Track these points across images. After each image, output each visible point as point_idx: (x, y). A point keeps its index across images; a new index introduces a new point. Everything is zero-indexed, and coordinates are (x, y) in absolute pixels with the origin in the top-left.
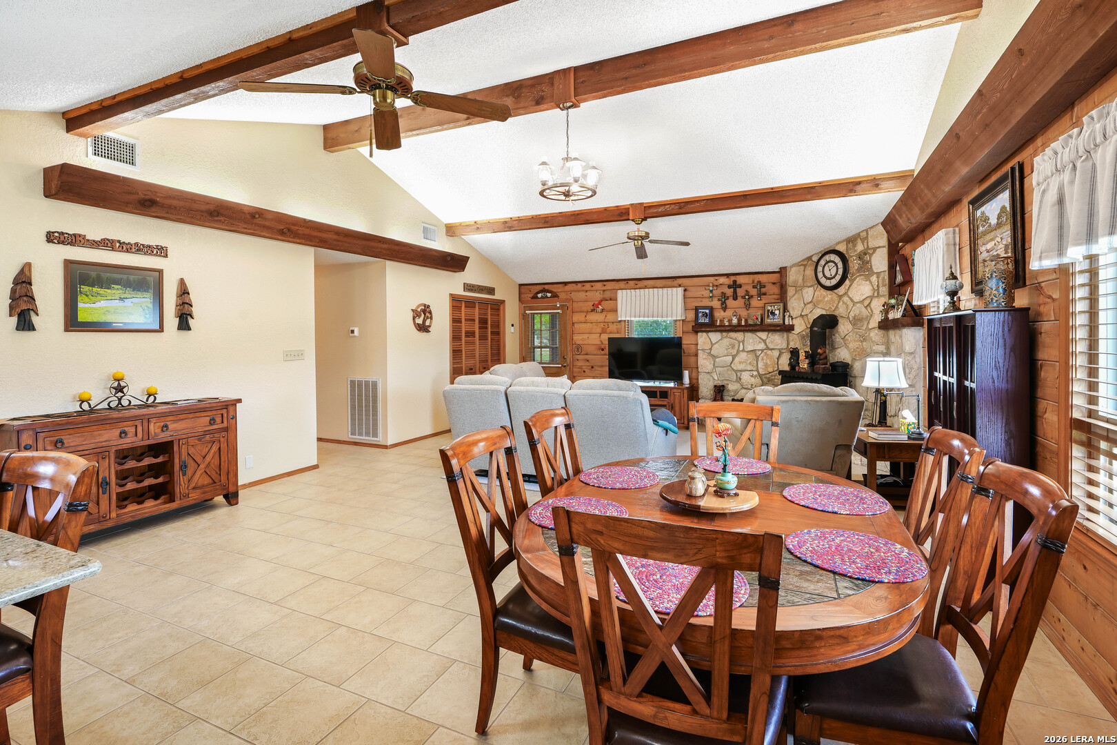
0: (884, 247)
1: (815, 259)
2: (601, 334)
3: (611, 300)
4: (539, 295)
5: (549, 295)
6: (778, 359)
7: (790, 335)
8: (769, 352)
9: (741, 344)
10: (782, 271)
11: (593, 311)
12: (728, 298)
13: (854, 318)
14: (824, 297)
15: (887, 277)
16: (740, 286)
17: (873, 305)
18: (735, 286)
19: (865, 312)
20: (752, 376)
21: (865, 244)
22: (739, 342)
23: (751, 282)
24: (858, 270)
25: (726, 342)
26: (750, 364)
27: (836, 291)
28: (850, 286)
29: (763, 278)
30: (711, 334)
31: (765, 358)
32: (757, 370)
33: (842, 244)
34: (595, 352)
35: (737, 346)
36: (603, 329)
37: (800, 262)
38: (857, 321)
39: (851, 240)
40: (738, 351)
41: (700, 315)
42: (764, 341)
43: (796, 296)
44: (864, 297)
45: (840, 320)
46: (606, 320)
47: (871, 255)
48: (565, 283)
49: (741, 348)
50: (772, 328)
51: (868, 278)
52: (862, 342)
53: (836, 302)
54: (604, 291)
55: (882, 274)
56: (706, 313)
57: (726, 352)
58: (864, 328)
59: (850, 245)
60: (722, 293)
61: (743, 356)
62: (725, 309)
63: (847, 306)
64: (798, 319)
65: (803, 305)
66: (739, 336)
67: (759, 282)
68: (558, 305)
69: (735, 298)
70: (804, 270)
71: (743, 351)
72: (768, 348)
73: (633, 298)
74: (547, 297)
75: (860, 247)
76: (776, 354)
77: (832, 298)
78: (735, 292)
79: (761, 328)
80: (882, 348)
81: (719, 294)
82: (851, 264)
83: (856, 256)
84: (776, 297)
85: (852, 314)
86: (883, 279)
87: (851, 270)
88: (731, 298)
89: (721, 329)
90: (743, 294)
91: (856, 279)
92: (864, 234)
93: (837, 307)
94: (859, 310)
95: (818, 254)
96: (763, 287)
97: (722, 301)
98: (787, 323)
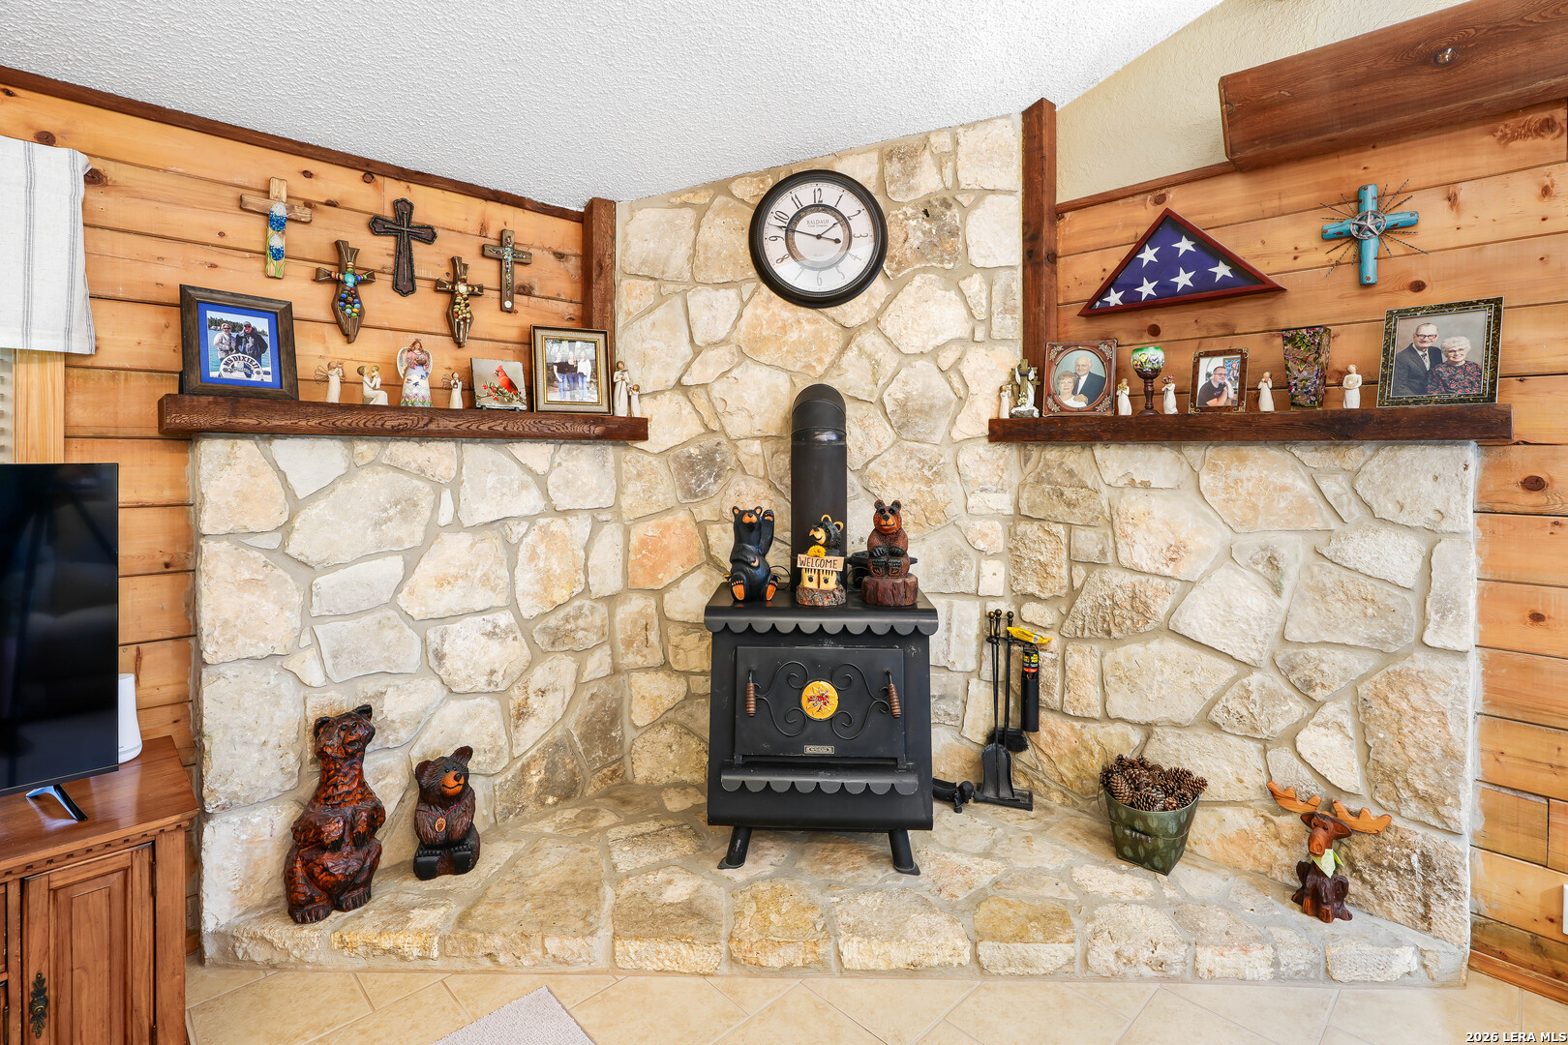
0: (1010, 192)
1: (751, 192)
6: (587, 549)
7: (630, 453)
8: (557, 525)
9: (446, 496)
12: (369, 278)
13: (903, 405)
14: (784, 329)
15: (1017, 287)
16: (428, 235)
17: (967, 369)
18: (402, 228)
19: (940, 389)
20: (491, 634)
21: (948, 172)
22: (437, 487)
23: (473, 226)
24: (920, 253)
25: (372, 485)
26: (485, 580)
27: (832, 311)
28: (891, 299)
29: (524, 226)
30: (285, 450)
31: (541, 549)
32: (513, 605)
33: (861, 159)
35: (425, 506)
37: (674, 194)
38: (905, 419)
39: (900, 154)
40: (433, 532)
41: (216, 338)
42: (541, 481)
43: (659, 314)
44: (940, 340)
47: (964, 210)
49: (445, 516)
50: (584, 429)
51: (953, 281)
52: (929, 482)
53: (835, 349)
55: (1002, 278)
56: (254, 333)
57: (371, 537)
58: (938, 438)
59: (894, 168)
60: (338, 246)
61: (455, 549)
62: (348, 327)
63: (876, 366)
64: (664, 399)
65: (686, 350)
66: (438, 456)
67: (506, 236)
69: (404, 283)
70: (698, 227)
71: (456, 525)
72: (553, 511)
75: (928, 181)
76: (581, 527)
77: (816, 334)
78: (403, 258)
79: (527, 424)
80: (1004, 503)
81: (329, 255)
82: (893, 231)
83: (914, 204)
84: (571, 309)
85: (894, 393)
86: (1008, 291)
87: (894, 248)
88: (384, 282)
89: (344, 421)
90: (442, 273)
91: (918, 280)
92: (942, 142)
93: (834, 364)
94: (923, 382)
95: (760, 175)
96: (522, 259)
97: (338, 282)
98: (621, 410)
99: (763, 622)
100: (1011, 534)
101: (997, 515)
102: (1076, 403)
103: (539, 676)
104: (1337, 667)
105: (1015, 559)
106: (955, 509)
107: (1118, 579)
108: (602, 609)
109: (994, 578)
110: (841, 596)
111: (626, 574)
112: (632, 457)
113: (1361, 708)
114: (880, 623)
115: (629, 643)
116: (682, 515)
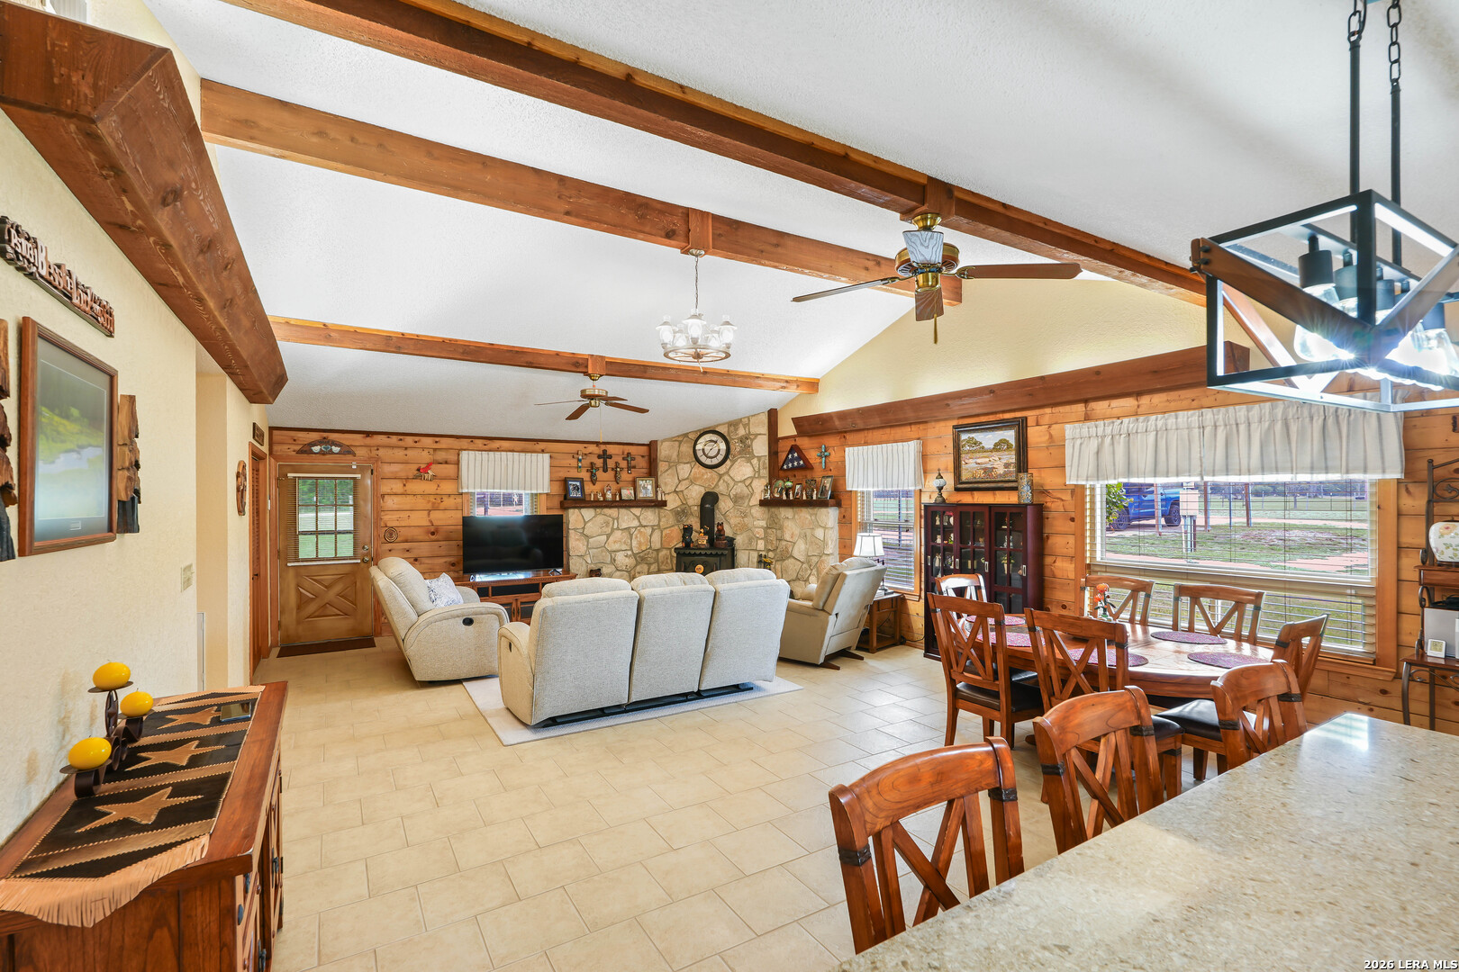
0: (764, 434)
1: (693, 436)
2: (430, 511)
3: (446, 463)
4: (316, 449)
5: (336, 449)
6: (651, 536)
7: (662, 511)
8: (642, 529)
9: (616, 521)
10: (652, 446)
11: (415, 478)
12: (597, 469)
13: (735, 496)
14: (703, 475)
15: (767, 461)
16: (610, 457)
17: (753, 485)
18: (605, 456)
19: (746, 491)
21: (747, 429)
22: (614, 519)
23: (621, 453)
24: (740, 453)
25: (600, 519)
26: (625, 543)
27: (715, 470)
28: (731, 466)
29: (632, 450)
30: (583, 511)
31: (638, 535)
32: (631, 550)
33: (723, 427)
34: (421, 538)
35: (611, 523)
36: (434, 503)
37: (673, 438)
38: (737, 499)
39: (734, 424)
40: (613, 530)
41: (571, 487)
42: (638, 518)
43: (669, 471)
44: (746, 477)
45: (720, 497)
46: (438, 492)
47: (752, 440)
48: (368, 434)
49: (615, 526)
50: (645, 504)
51: (749, 461)
52: (743, 518)
53: (716, 480)
54: (435, 450)
55: (763, 459)
56: (577, 486)
57: (599, 531)
58: (746, 505)
59: (733, 429)
60: (592, 463)
61: (618, 534)
62: (594, 482)
63: (728, 485)
64: (671, 495)
65: (677, 481)
66: (613, 512)
67: (629, 454)
68: (354, 467)
69: (605, 470)
70: (679, 447)
71: (618, 529)
72: (641, 526)
73: (485, 463)
74: (331, 452)
75: (742, 432)
76: (649, 531)
77: (712, 476)
78: (605, 463)
79: (634, 504)
80: (763, 523)
81: (589, 465)
82: (732, 447)
83: (738, 439)
84: (645, 471)
85: (733, 493)
86: (764, 462)
87: (732, 452)
88: (601, 470)
89: (594, 504)
90: (613, 466)
91: (739, 460)
92: (746, 421)
93: (717, 485)
94: (740, 489)
95: (696, 432)
96: (633, 459)
97: (592, 472)
98: (659, 499)
99: (687, 552)
100: (766, 533)
101: (762, 527)
102: (777, 495)
103: (638, 568)
104: (815, 559)
105: (765, 539)
106: (750, 525)
107: (784, 543)
108: (655, 553)
109: (761, 545)
110: (708, 546)
111: (661, 544)
112: (663, 511)
113: (817, 571)
114: (714, 552)
115: (663, 563)
116: (676, 527)
